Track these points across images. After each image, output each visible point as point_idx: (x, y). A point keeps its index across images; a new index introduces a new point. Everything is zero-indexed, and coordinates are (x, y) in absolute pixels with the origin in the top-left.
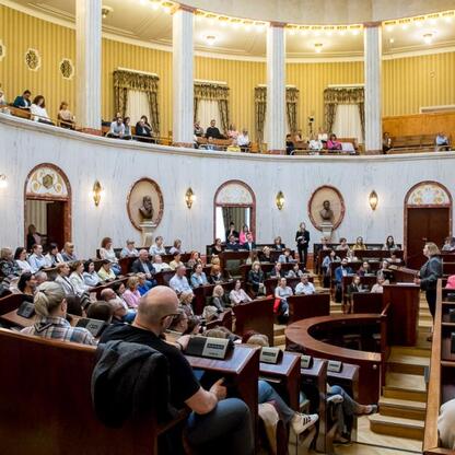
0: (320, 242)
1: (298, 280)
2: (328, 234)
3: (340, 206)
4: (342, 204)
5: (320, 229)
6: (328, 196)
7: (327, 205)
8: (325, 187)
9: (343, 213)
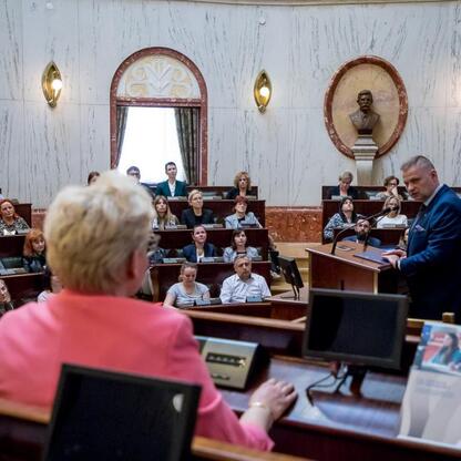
0: (336, 183)
1: (229, 269)
2: (366, 164)
3: (397, 104)
4: (402, 100)
5: (351, 155)
6: (370, 80)
7: (366, 102)
8: (364, 61)
9: (403, 119)
